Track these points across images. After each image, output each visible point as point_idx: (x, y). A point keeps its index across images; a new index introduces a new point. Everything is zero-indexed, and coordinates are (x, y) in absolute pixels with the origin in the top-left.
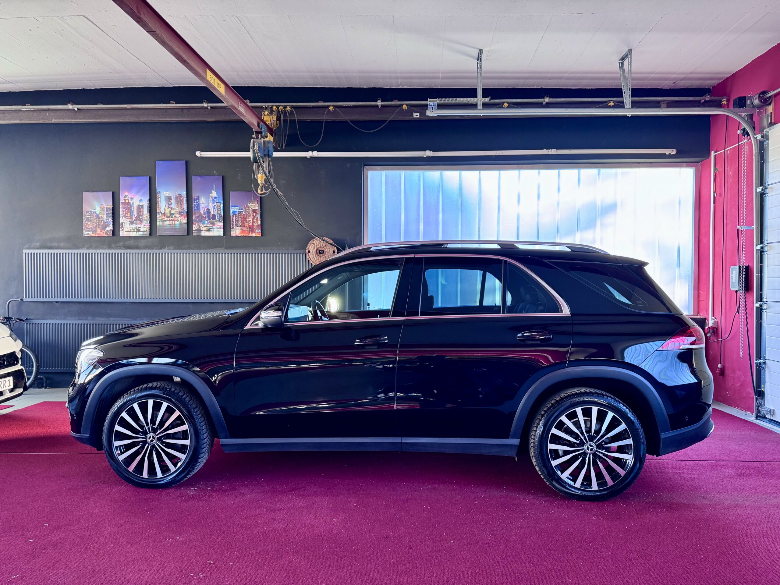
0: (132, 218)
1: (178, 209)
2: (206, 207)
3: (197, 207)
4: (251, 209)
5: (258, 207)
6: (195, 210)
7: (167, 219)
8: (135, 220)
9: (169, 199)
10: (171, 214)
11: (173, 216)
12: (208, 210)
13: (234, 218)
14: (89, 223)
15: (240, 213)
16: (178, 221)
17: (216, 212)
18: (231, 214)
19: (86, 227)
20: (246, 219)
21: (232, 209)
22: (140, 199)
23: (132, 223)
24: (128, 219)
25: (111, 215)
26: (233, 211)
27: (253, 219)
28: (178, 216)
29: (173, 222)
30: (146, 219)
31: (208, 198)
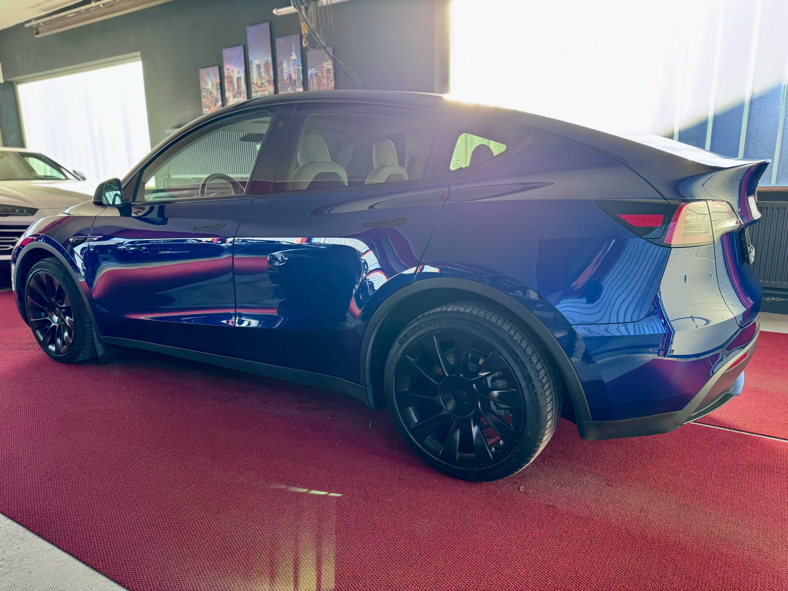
0: (234, 92)
1: (266, 77)
2: (288, 72)
3: (281, 73)
4: (325, 69)
5: (331, 65)
6: (280, 76)
7: (258, 89)
8: (237, 94)
9: (259, 66)
10: (262, 84)
11: (263, 86)
12: (290, 75)
13: (311, 82)
14: (205, 100)
15: (316, 74)
16: (267, 90)
17: (296, 77)
18: (309, 77)
19: (205, 105)
20: (322, 81)
21: (310, 71)
22: (238, 70)
23: (234, 96)
24: (232, 92)
25: (219, 91)
26: (311, 74)
27: (328, 80)
28: (267, 85)
29: (264, 92)
30: (243, 91)
31: (289, 60)
